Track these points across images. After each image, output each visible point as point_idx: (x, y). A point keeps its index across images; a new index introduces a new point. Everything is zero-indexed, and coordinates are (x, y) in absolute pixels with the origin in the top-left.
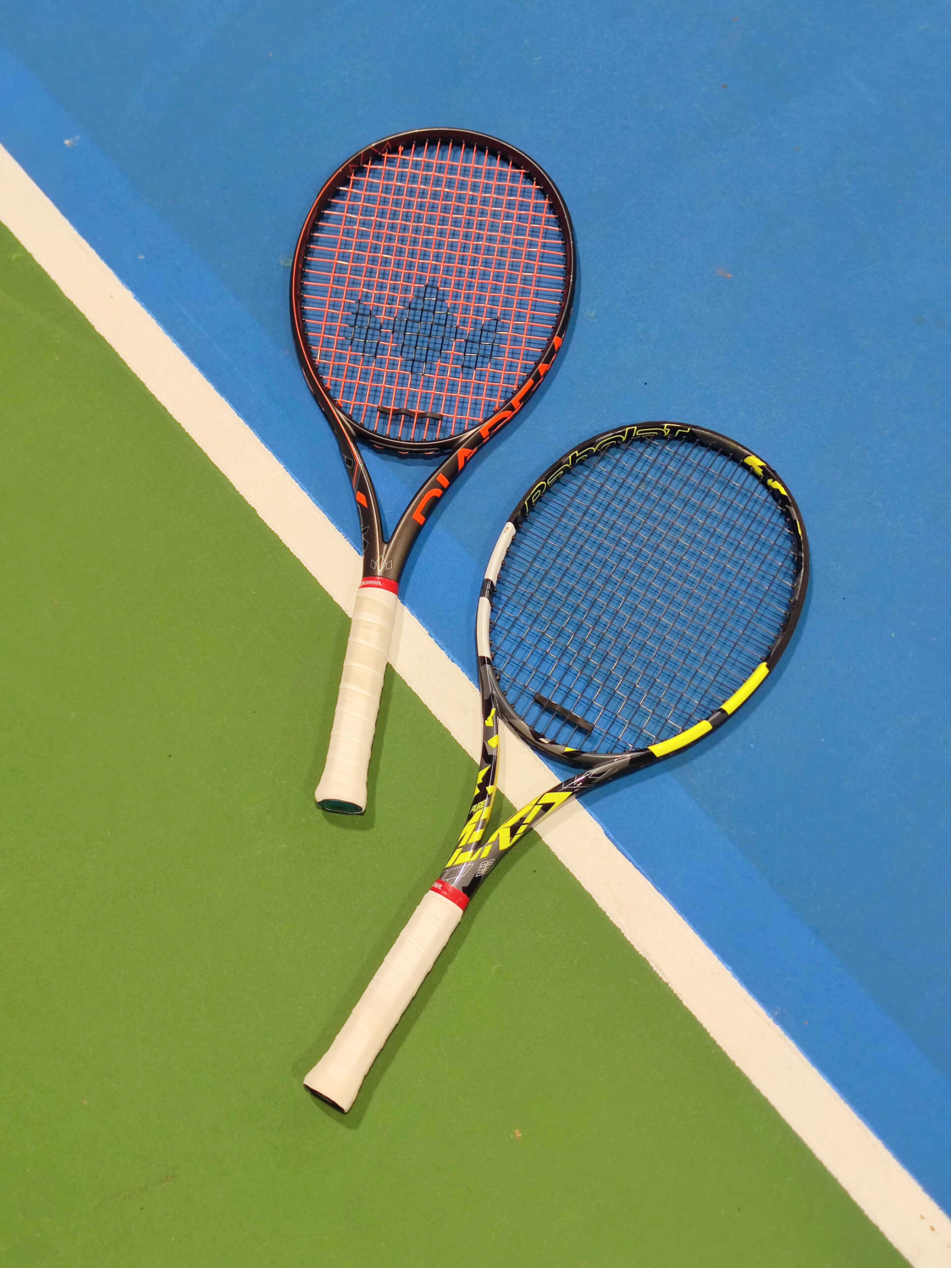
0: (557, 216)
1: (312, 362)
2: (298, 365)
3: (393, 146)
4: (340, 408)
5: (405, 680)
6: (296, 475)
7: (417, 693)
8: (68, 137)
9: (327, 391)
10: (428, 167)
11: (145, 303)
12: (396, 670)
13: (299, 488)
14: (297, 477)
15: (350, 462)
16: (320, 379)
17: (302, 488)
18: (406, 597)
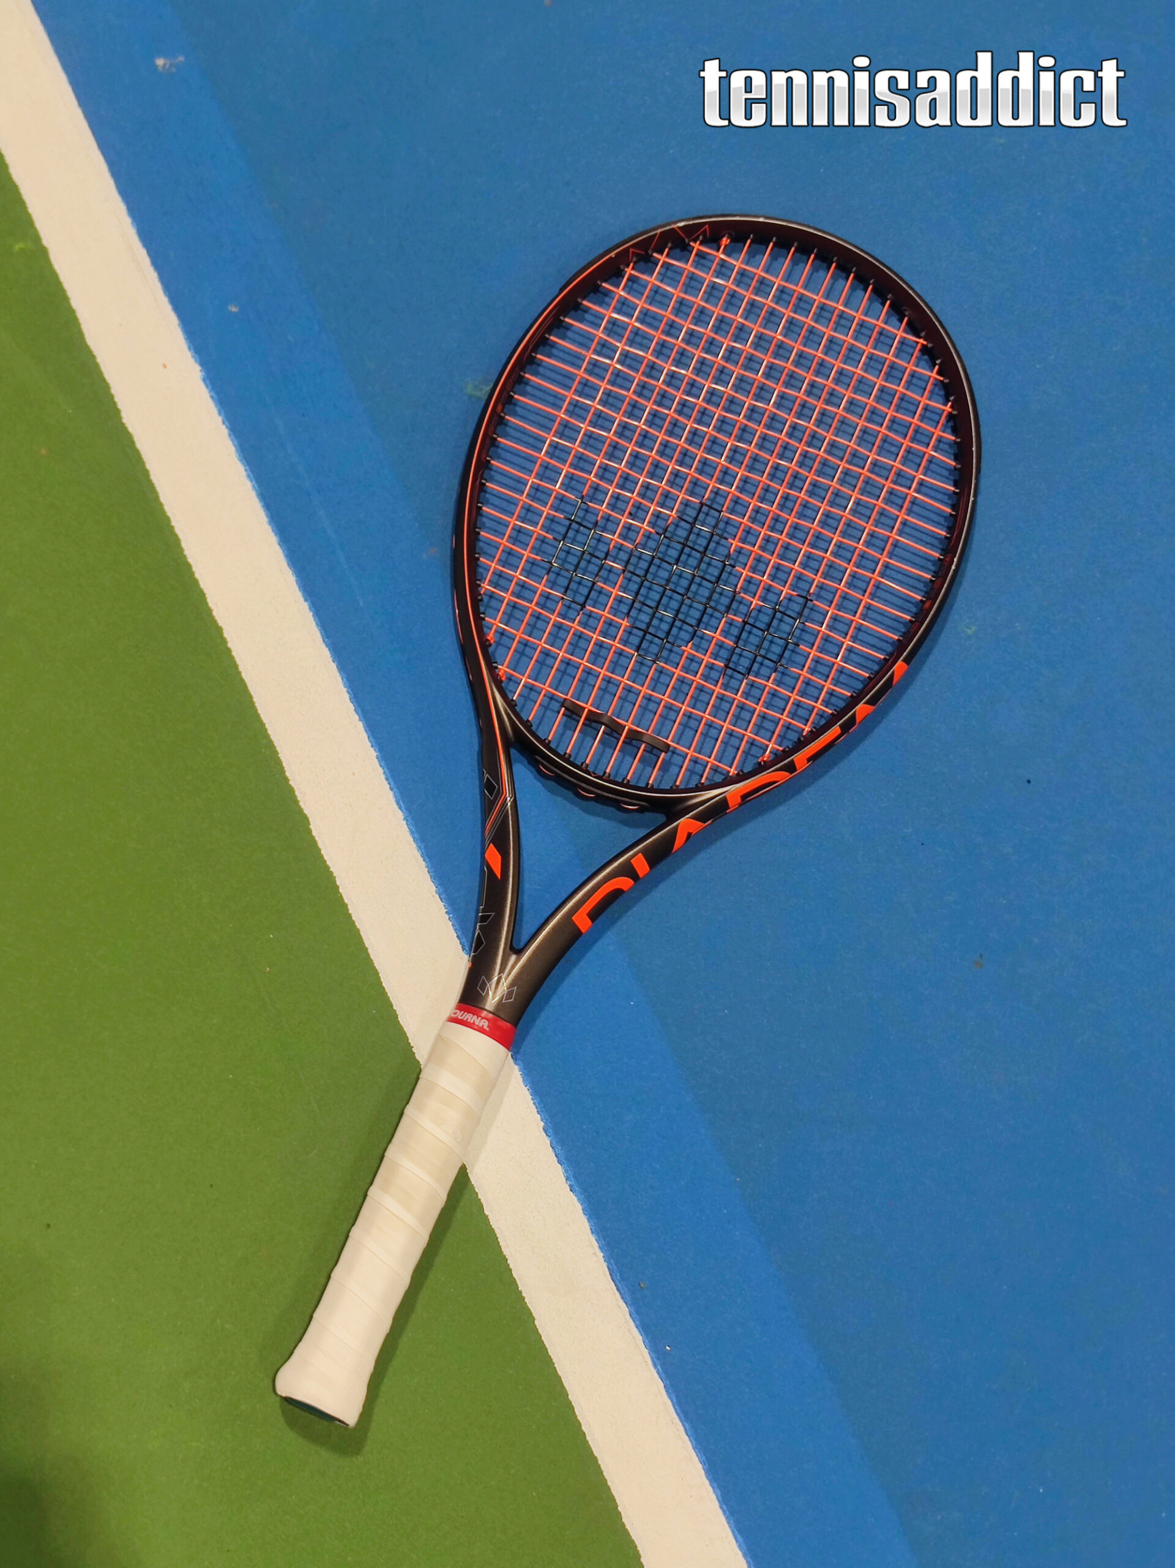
0: (959, 440)
1: (475, 587)
2: (448, 581)
3: (713, 234)
4: (498, 683)
5: (482, 1201)
6: (393, 777)
7: (497, 1231)
8: (165, 55)
9: (485, 645)
10: (763, 286)
11: (218, 393)
12: (471, 1179)
13: (393, 801)
14: (395, 783)
15: (491, 788)
16: (479, 620)
17: (398, 803)
18: (521, 1050)
